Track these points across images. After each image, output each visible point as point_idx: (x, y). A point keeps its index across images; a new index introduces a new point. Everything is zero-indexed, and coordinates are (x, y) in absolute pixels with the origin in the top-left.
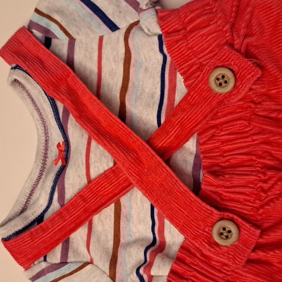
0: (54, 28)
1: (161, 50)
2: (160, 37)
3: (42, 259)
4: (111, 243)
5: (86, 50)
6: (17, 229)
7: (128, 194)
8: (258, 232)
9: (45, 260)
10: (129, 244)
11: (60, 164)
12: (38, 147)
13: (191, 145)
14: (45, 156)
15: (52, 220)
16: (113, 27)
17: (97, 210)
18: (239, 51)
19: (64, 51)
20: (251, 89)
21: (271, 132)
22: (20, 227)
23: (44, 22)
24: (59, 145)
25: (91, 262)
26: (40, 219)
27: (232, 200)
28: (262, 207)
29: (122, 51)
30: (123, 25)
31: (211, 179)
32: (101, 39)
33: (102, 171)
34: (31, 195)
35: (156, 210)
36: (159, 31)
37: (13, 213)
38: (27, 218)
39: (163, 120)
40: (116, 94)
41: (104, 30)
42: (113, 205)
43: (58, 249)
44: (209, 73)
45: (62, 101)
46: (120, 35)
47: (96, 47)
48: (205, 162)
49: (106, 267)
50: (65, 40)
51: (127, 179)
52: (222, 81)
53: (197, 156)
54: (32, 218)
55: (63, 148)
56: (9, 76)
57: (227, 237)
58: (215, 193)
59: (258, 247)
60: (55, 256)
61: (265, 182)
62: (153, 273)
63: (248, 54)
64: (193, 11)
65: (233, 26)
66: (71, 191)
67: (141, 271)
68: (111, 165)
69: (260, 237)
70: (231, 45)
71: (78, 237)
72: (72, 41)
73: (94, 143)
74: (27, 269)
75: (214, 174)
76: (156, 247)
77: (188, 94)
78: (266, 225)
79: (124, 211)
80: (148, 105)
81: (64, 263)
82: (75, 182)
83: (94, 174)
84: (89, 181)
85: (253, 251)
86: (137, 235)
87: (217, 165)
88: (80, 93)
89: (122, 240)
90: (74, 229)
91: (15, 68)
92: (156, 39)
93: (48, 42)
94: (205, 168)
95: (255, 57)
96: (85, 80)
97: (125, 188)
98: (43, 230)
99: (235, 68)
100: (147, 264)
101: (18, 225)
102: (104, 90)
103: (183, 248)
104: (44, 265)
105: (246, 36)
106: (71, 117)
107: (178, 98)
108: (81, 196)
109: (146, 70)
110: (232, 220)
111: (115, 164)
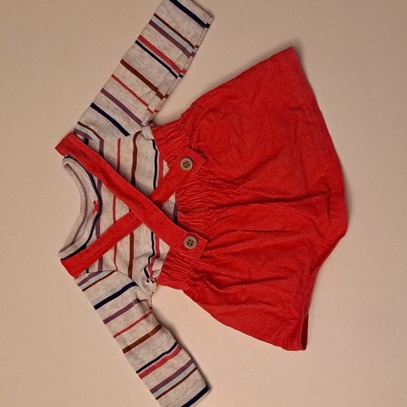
0: (90, 133)
1: (154, 148)
2: (153, 141)
3: (85, 271)
4: (128, 258)
5: (111, 147)
6: (71, 253)
7: (138, 228)
8: (207, 240)
9: (87, 272)
10: (139, 257)
11: (96, 213)
12: (81, 204)
13: (173, 199)
14: (86, 209)
15: (93, 246)
16: (126, 134)
17: (121, 238)
18: (194, 149)
19: (97, 147)
20: (201, 169)
21: (211, 190)
22: (73, 252)
23: (84, 130)
24: (95, 202)
25: (117, 270)
26: (84, 247)
27: (193, 226)
28: (208, 228)
29: (132, 147)
30: (132, 133)
31: (183, 215)
32: (119, 140)
33: (122, 216)
34: (77, 233)
35: (154, 235)
36: (153, 138)
37: (67, 245)
38: (76, 246)
39: (157, 186)
40: (129, 171)
41: (121, 135)
42: (129, 235)
43: (96, 264)
44: (180, 161)
45: (98, 176)
46: (130, 138)
47: (116, 145)
48: (180, 207)
49: (126, 271)
50: (98, 141)
51: (137, 219)
52: (186, 165)
53: (176, 205)
54: (79, 246)
55: (98, 203)
56: (63, 162)
57: (191, 245)
58: (185, 222)
59: (207, 249)
60: (95, 268)
61: (209, 215)
62: (153, 269)
63: (199, 151)
64: (170, 128)
65: (190, 137)
66: (103, 229)
67: (147, 269)
68: (128, 212)
69: (208, 243)
70: (190, 147)
71: (108, 256)
72: (102, 141)
73: (117, 200)
74: (76, 278)
75: (185, 213)
76: (155, 256)
77: (170, 171)
78: (211, 238)
79: (135, 238)
80: (148, 178)
81: (100, 271)
82: (106, 223)
83: (118, 218)
84: (115, 222)
85: (205, 251)
86: (144, 252)
87: (186, 208)
88: (108, 171)
89: (135, 256)
90: (106, 251)
91: (67, 157)
92: (151, 141)
93: (86, 141)
94: (180, 210)
95: (202, 152)
96: (110, 163)
97: (137, 224)
98: (88, 252)
99: (193, 158)
100: (150, 265)
101: (71, 250)
102: (122, 169)
103: (169, 253)
104: (87, 275)
105: (197, 142)
106: (103, 185)
107: (165, 173)
108: (110, 230)
109: (146, 158)
110: (194, 236)
111: (130, 211)
